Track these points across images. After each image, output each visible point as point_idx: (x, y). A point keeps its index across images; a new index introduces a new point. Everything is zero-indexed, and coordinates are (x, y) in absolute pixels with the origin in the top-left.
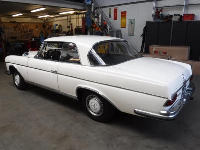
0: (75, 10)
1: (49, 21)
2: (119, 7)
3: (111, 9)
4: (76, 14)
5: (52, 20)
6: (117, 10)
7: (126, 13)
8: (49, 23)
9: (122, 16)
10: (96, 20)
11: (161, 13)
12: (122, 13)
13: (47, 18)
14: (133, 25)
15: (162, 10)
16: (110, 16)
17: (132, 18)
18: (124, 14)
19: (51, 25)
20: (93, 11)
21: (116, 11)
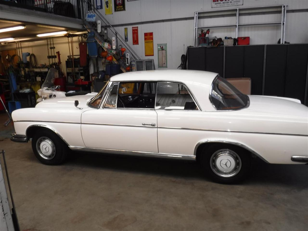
0: (67, 29)
1: (8, 47)
2: (139, 26)
3: (126, 29)
4: (68, 36)
5: (15, 46)
6: (137, 30)
7: (151, 34)
8: (8, 50)
9: (145, 39)
10: (106, 45)
11: (207, 35)
12: (146, 34)
13: (5, 43)
14: (164, 52)
15: (208, 31)
16: (126, 39)
17: (162, 42)
18: (149, 36)
19: (11, 55)
20: (99, 31)
21: (135, 32)
